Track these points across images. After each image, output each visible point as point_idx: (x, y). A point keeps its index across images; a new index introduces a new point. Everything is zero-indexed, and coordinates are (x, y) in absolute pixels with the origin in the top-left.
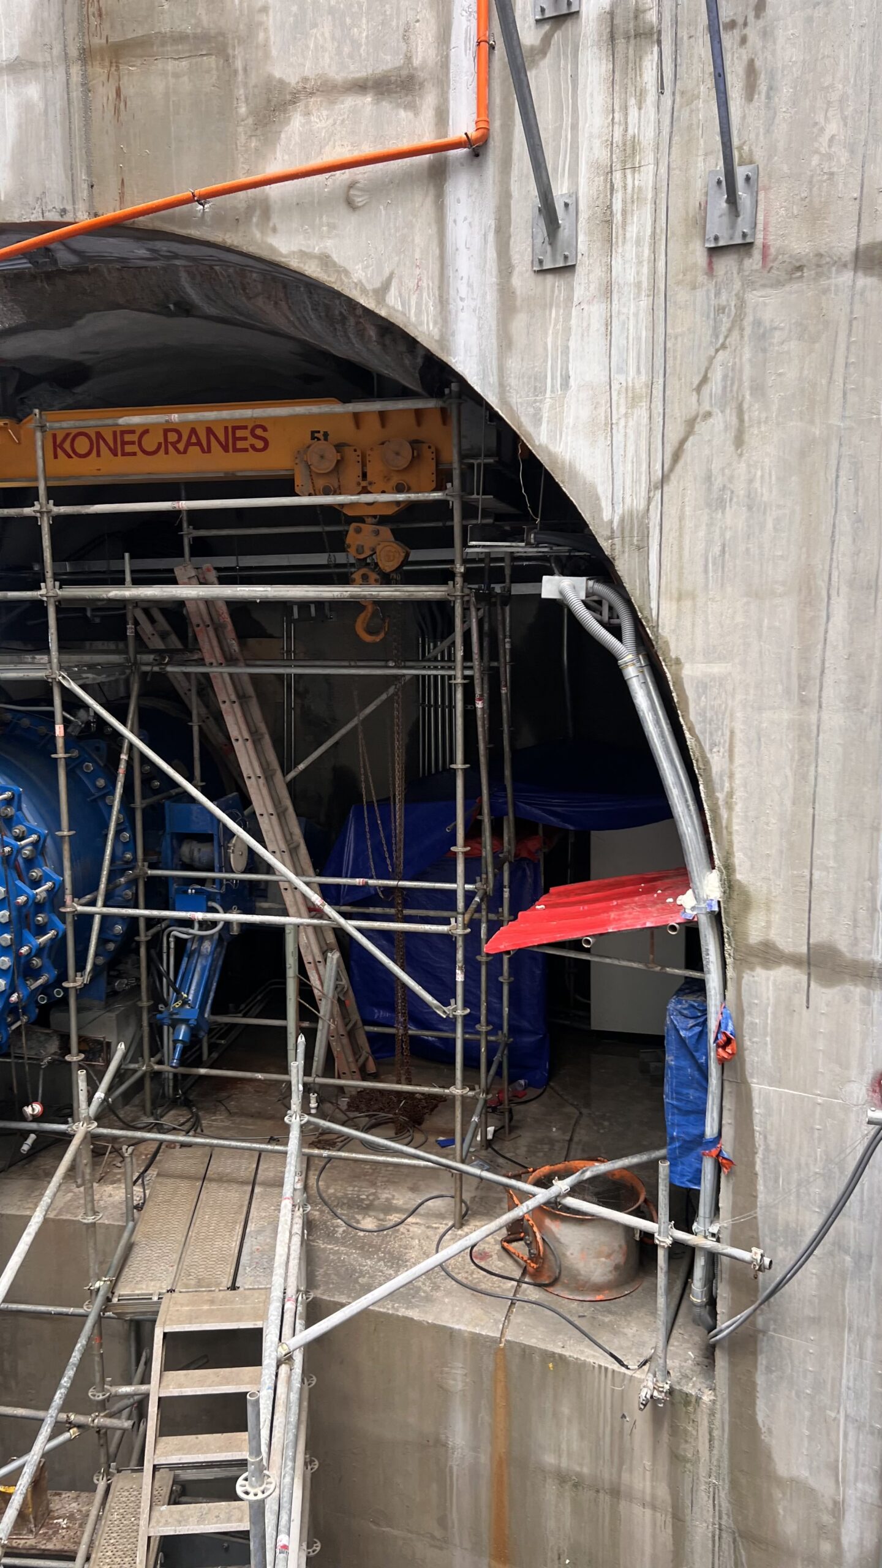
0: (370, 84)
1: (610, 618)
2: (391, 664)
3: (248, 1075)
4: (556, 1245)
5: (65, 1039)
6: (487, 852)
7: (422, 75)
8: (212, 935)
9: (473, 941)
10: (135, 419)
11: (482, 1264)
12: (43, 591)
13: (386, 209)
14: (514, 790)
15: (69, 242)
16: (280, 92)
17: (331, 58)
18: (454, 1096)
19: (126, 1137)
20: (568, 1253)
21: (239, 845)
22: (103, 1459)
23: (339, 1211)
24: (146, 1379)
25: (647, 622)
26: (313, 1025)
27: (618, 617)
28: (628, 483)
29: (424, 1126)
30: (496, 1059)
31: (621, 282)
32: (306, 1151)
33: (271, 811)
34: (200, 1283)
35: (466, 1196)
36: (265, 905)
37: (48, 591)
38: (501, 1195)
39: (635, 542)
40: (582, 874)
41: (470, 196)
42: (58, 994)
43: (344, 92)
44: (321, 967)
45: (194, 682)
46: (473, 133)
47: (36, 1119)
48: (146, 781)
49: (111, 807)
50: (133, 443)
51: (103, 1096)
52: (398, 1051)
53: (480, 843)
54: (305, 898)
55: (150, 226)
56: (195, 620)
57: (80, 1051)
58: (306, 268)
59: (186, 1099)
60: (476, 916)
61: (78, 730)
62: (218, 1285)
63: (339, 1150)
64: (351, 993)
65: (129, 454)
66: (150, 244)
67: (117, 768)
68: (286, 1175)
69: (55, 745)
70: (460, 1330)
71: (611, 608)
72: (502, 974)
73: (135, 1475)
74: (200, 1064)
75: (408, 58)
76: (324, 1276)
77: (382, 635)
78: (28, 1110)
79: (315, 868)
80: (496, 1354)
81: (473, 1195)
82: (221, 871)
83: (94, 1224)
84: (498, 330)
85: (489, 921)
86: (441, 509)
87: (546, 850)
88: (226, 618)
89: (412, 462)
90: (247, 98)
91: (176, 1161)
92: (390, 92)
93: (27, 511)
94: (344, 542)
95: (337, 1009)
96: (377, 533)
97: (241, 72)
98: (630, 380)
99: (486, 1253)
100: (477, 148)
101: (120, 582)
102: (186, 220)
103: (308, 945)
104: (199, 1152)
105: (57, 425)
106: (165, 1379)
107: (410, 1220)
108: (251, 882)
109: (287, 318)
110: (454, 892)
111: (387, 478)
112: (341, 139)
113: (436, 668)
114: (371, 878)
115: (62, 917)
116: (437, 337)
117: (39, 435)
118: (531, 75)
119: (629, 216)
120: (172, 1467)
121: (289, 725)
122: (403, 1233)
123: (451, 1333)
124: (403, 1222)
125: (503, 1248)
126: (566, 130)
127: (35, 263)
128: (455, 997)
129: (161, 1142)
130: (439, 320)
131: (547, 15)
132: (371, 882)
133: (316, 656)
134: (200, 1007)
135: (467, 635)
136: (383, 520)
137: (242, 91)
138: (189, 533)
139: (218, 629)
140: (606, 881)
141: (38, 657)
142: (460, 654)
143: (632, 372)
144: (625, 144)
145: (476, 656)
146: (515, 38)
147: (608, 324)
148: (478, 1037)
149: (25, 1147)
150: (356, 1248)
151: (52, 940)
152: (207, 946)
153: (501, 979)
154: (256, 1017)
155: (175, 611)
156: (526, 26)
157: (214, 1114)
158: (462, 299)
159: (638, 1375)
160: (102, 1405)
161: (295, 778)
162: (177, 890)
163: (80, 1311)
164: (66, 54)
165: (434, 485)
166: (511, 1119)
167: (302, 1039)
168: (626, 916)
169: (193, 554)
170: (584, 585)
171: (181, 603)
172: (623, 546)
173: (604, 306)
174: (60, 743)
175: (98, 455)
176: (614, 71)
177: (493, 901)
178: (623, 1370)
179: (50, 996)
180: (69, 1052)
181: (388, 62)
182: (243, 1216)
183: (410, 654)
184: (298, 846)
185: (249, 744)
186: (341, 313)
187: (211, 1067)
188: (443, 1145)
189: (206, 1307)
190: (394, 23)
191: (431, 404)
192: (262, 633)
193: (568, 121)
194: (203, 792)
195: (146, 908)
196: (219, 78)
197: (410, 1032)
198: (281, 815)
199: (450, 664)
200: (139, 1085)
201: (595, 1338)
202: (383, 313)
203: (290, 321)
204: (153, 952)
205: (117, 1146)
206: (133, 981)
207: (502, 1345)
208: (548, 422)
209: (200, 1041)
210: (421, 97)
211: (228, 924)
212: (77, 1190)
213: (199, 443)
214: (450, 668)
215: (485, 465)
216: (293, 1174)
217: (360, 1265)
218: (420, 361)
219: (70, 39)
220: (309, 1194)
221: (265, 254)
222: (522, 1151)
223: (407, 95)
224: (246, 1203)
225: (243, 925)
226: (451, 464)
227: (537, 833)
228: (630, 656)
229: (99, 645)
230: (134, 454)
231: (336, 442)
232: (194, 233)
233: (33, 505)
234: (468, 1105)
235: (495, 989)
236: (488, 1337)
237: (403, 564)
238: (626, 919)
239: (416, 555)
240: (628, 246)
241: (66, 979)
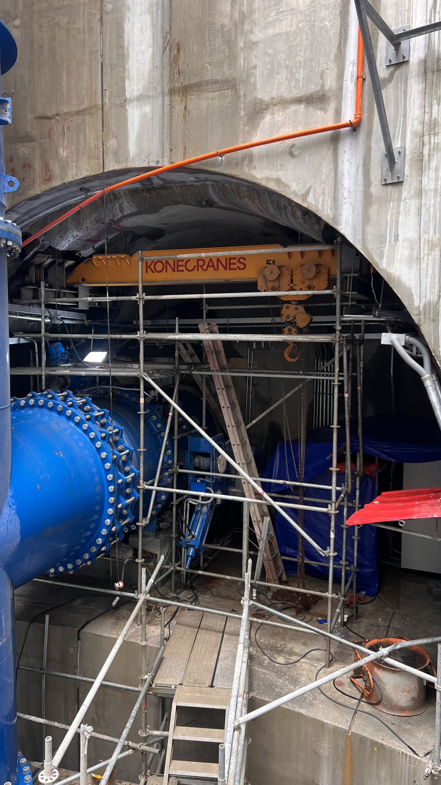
0: (304, 99)
1: (417, 353)
2: (301, 373)
3: (222, 576)
4: (380, 682)
5: (136, 551)
6: (348, 471)
7: (329, 94)
8: (208, 504)
9: (339, 517)
10: (184, 255)
11: (340, 688)
12: (138, 335)
13: (309, 156)
14: (363, 439)
15: (159, 175)
16: (260, 105)
17: (285, 88)
18: (327, 598)
19: (162, 603)
20: (387, 688)
21: (222, 459)
22: (144, 768)
23: (266, 652)
24: (166, 728)
25: (438, 357)
26: (256, 553)
27: (421, 353)
28: (428, 288)
29: (311, 611)
30: (350, 579)
31: (427, 188)
32: (251, 618)
33: (239, 443)
34: (195, 681)
35: (332, 651)
36: (234, 490)
37: (141, 335)
38: (351, 652)
39: (432, 318)
40: (398, 486)
41: (350, 150)
42: (133, 528)
43: (291, 104)
44: (260, 524)
45: (204, 378)
46: (353, 120)
47: (120, 589)
48: (180, 425)
49: (163, 438)
50: (182, 266)
51: (153, 581)
52: (298, 571)
53: (345, 466)
54: (254, 488)
55: (197, 167)
56: (207, 350)
57: (143, 558)
58: (269, 185)
59: (191, 585)
60: (342, 503)
61: (150, 400)
62: (204, 684)
63: (266, 620)
64: (275, 538)
65: (181, 271)
66: (196, 175)
67: (167, 419)
68: (241, 631)
69: (140, 407)
70: (327, 723)
71: (417, 348)
72: (354, 535)
73: (159, 778)
74: (198, 568)
75: (323, 87)
76: (257, 685)
77: (297, 358)
78: (117, 585)
79: (259, 473)
80: (346, 738)
81: (336, 650)
82: (213, 472)
83: (145, 646)
84: (363, 213)
85: (348, 507)
86: (331, 298)
87: (379, 471)
88: (221, 348)
89: (316, 275)
90: (245, 108)
91: (185, 617)
92: (313, 102)
93: (133, 298)
94: (280, 313)
95: (268, 546)
96: (297, 309)
97: (242, 96)
98: (430, 237)
99: (342, 683)
100: (355, 127)
101: (173, 331)
102: (214, 164)
103: (255, 512)
104: (197, 614)
105: (149, 258)
106: (176, 730)
107: (302, 660)
108: (227, 478)
109: (258, 207)
110: (331, 490)
111: (303, 282)
112: (289, 125)
113: (323, 375)
114: (287, 480)
115: (138, 490)
116: (332, 217)
117: (140, 263)
118: (383, 92)
119: (432, 157)
120: (177, 777)
121: (249, 401)
122: (298, 667)
123: (322, 725)
124: (298, 661)
125: (351, 681)
126: (400, 117)
127: (143, 185)
128: (329, 545)
129: (179, 607)
130: (333, 209)
131: (392, 63)
132: (288, 482)
133: (263, 367)
134: (200, 540)
135: (341, 359)
136: (300, 302)
137: (242, 105)
138: (206, 308)
139: (217, 353)
140: (412, 491)
141: (134, 365)
142: (337, 369)
143: (432, 233)
144: (430, 123)
145: (345, 371)
146: (376, 75)
147: (419, 209)
148: (340, 567)
149: (114, 603)
150: (274, 672)
151: (133, 501)
152: (205, 509)
153: (353, 537)
154: (227, 547)
155: (198, 345)
156: (382, 69)
157: (205, 594)
158: (345, 198)
159: (423, 760)
160: (145, 739)
161: (250, 428)
162: (192, 480)
163: (136, 689)
164: (163, 91)
165: (326, 286)
166: (357, 612)
167: (250, 561)
168: (423, 510)
169: (207, 317)
170: (404, 338)
171: (201, 341)
172: (425, 319)
173: (418, 201)
174: (142, 407)
175: (166, 271)
176: (426, 88)
177: (351, 497)
178: (415, 756)
179: (129, 528)
180: (137, 557)
181: (313, 88)
182: (218, 649)
183: (310, 368)
184: (251, 462)
185: (230, 410)
186: (284, 205)
187: (204, 570)
188: (321, 622)
189: (198, 695)
190: (316, 71)
191: (327, 248)
192: (238, 356)
193: (401, 112)
194: (206, 432)
195: (177, 488)
196: (232, 100)
197: (305, 561)
198: (243, 445)
199: (332, 374)
200: (169, 577)
201: (401, 737)
202: (305, 205)
203: (259, 209)
204: (179, 510)
205: (157, 606)
206: (169, 524)
207: (349, 734)
208: (387, 257)
209: (200, 556)
210: (328, 104)
211: (215, 499)
212: (137, 627)
213: (213, 266)
214: (330, 376)
215: (353, 277)
216: (244, 630)
217: (276, 682)
218: (322, 227)
219: (165, 84)
220: (251, 643)
221: (250, 179)
222: (362, 629)
223: (321, 103)
224: (219, 642)
225: (223, 501)
226: (336, 275)
227: (375, 462)
228: (428, 375)
229: (161, 359)
230: (183, 271)
231: (279, 265)
232: (217, 170)
233: (136, 295)
234: (335, 603)
235: (350, 542)
236: (342, 729)
237: (309, 324)
238: (422, 512)
239: (316, 319)
240: (431, 171)
241: (138, 521)
